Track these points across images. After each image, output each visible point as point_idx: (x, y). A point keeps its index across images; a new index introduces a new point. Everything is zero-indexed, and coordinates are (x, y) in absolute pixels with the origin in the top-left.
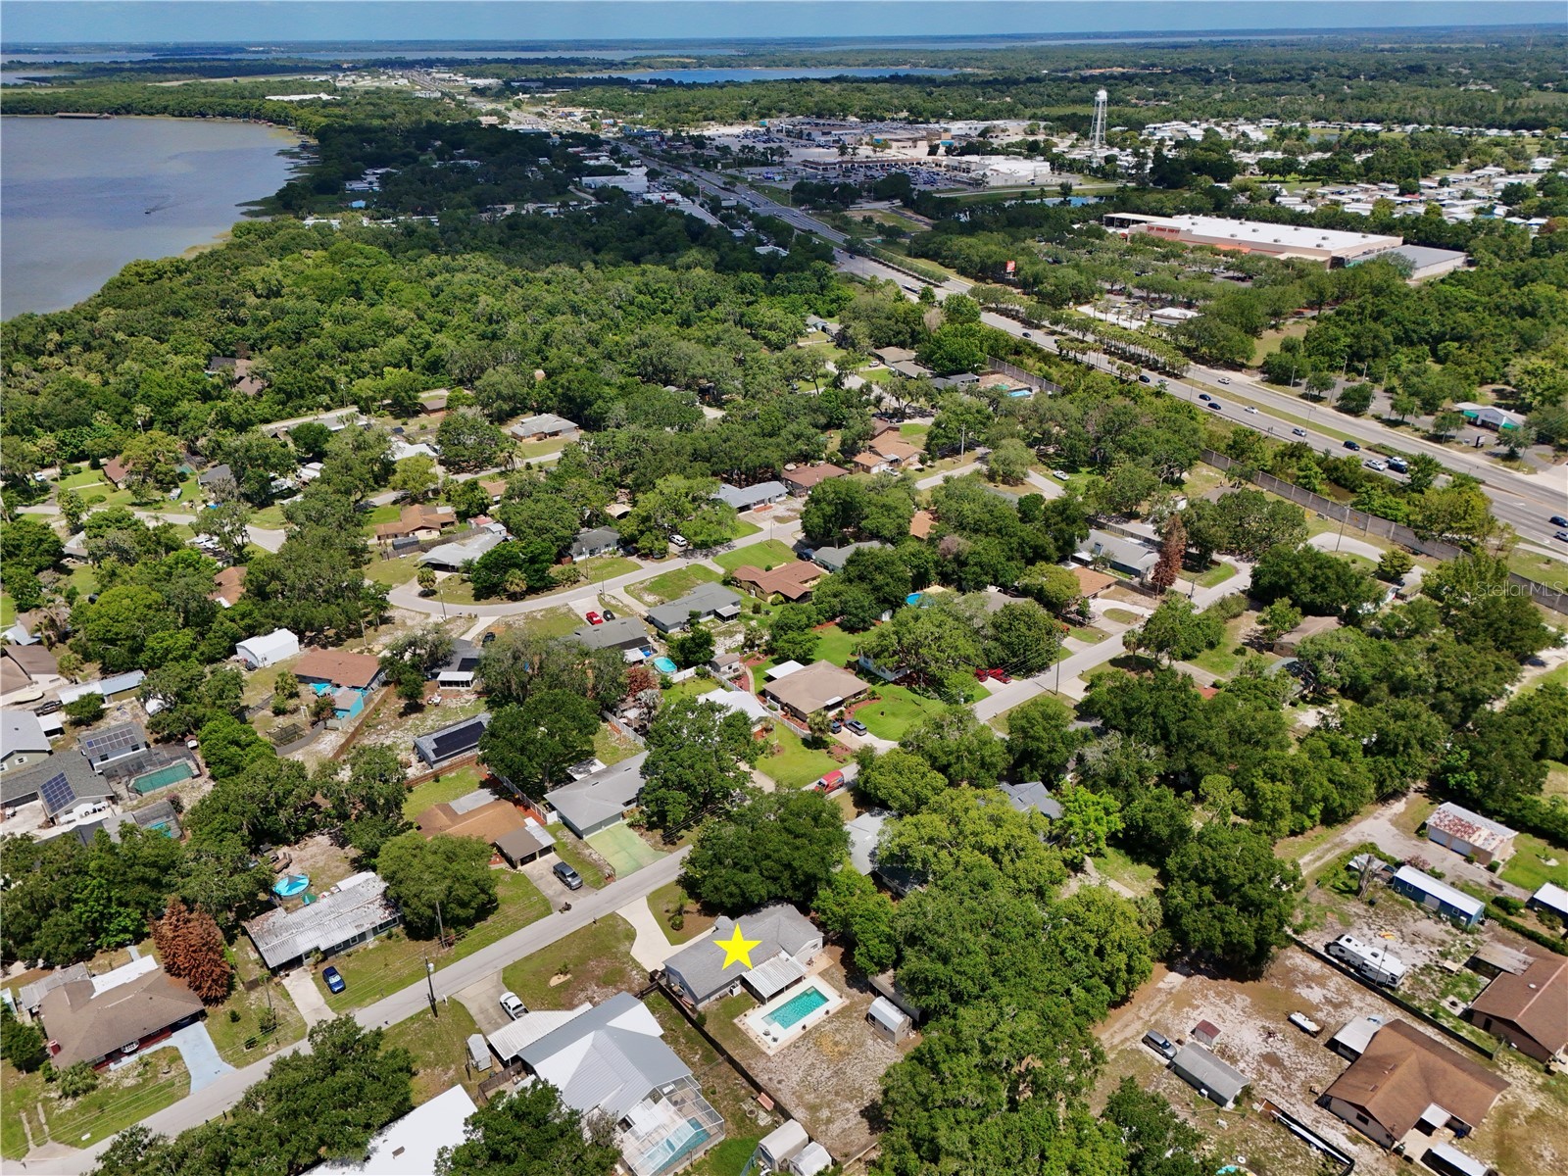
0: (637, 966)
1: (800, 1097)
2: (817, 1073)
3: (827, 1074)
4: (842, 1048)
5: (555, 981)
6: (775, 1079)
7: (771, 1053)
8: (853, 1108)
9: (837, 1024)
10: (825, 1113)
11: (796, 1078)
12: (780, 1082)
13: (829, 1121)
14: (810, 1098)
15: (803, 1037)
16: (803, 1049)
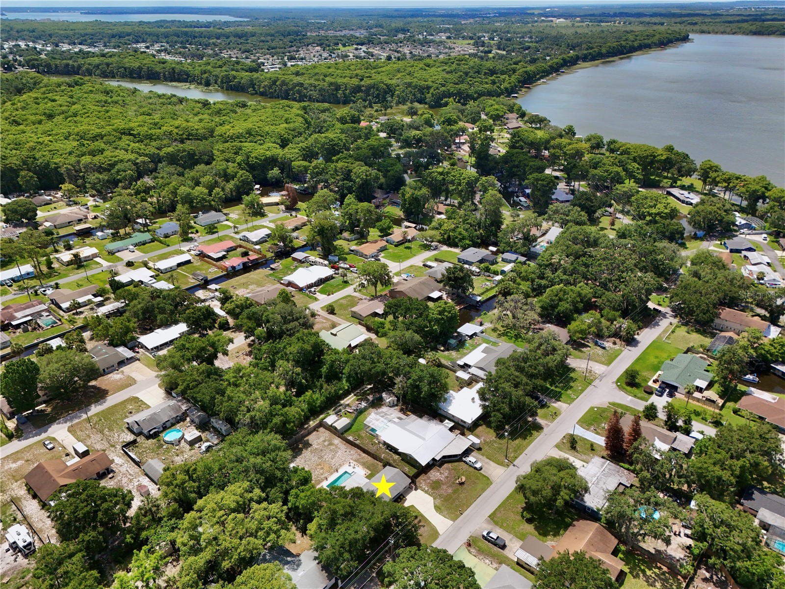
0: (426, 492)
1: (336, 447)
2: (330, 456)
3: (326, 457)
4: (320, 467)
6: (348, 452)
7: (351, 461)
8: (315, 446)
9: (322, 477)
10: (326, 443)
11: (339, 453)
13: (324, 441)
14: (332, 447)
15: (337, 469)
16: (337, 465)
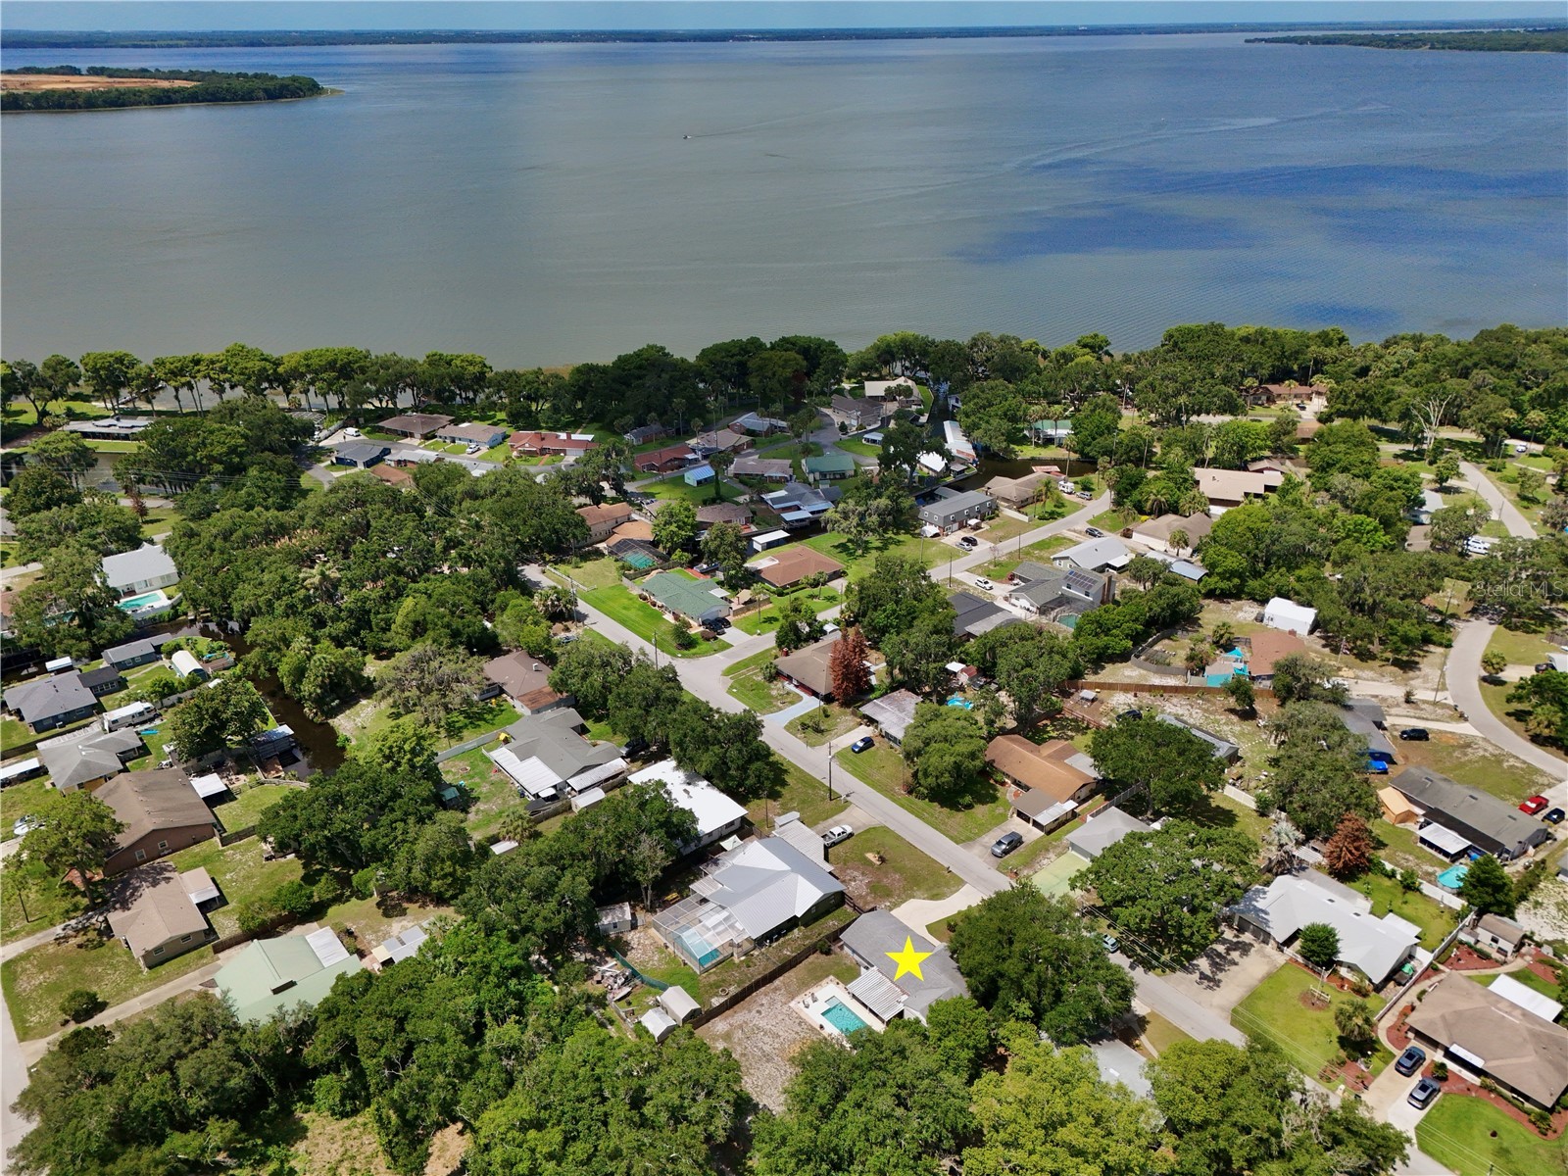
2: (767, 1040)
3: (767, 1048)
5: (870, 856)
6: (762, 1009)
7: (792, 1004)
11: (762, 1023)
12: (759, 1012)
15: (812, 1029)
16: (799, 1029)
